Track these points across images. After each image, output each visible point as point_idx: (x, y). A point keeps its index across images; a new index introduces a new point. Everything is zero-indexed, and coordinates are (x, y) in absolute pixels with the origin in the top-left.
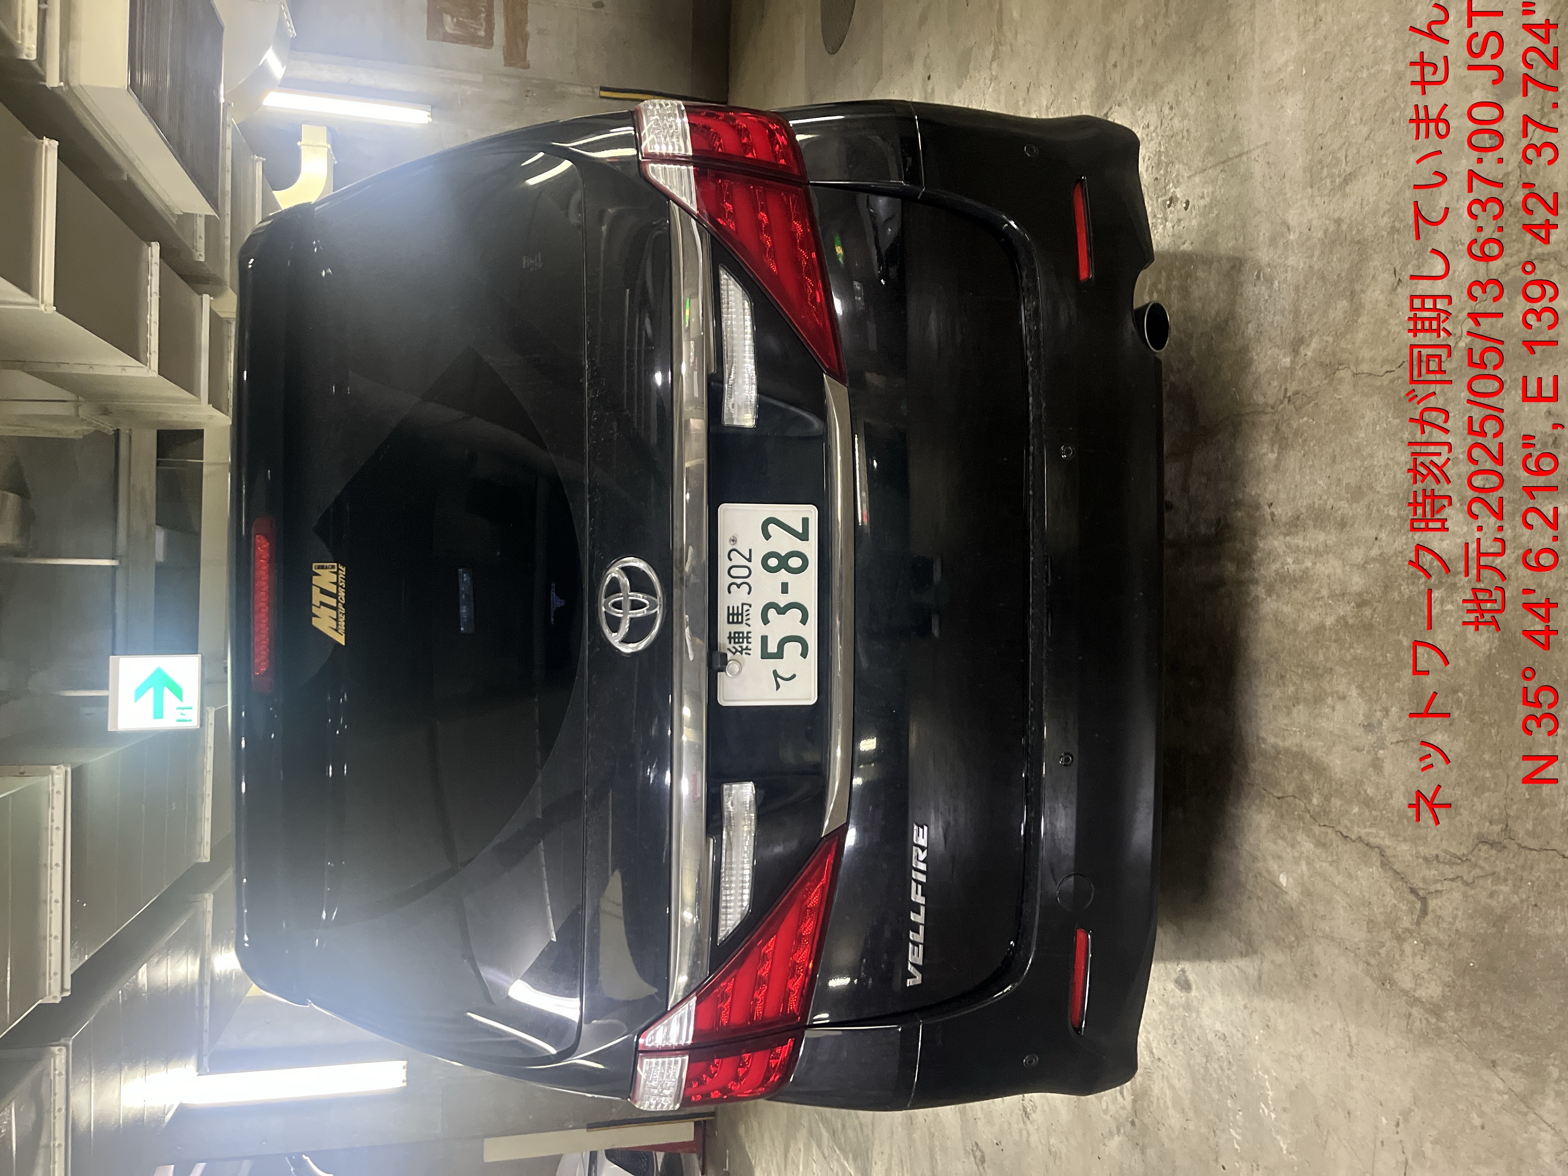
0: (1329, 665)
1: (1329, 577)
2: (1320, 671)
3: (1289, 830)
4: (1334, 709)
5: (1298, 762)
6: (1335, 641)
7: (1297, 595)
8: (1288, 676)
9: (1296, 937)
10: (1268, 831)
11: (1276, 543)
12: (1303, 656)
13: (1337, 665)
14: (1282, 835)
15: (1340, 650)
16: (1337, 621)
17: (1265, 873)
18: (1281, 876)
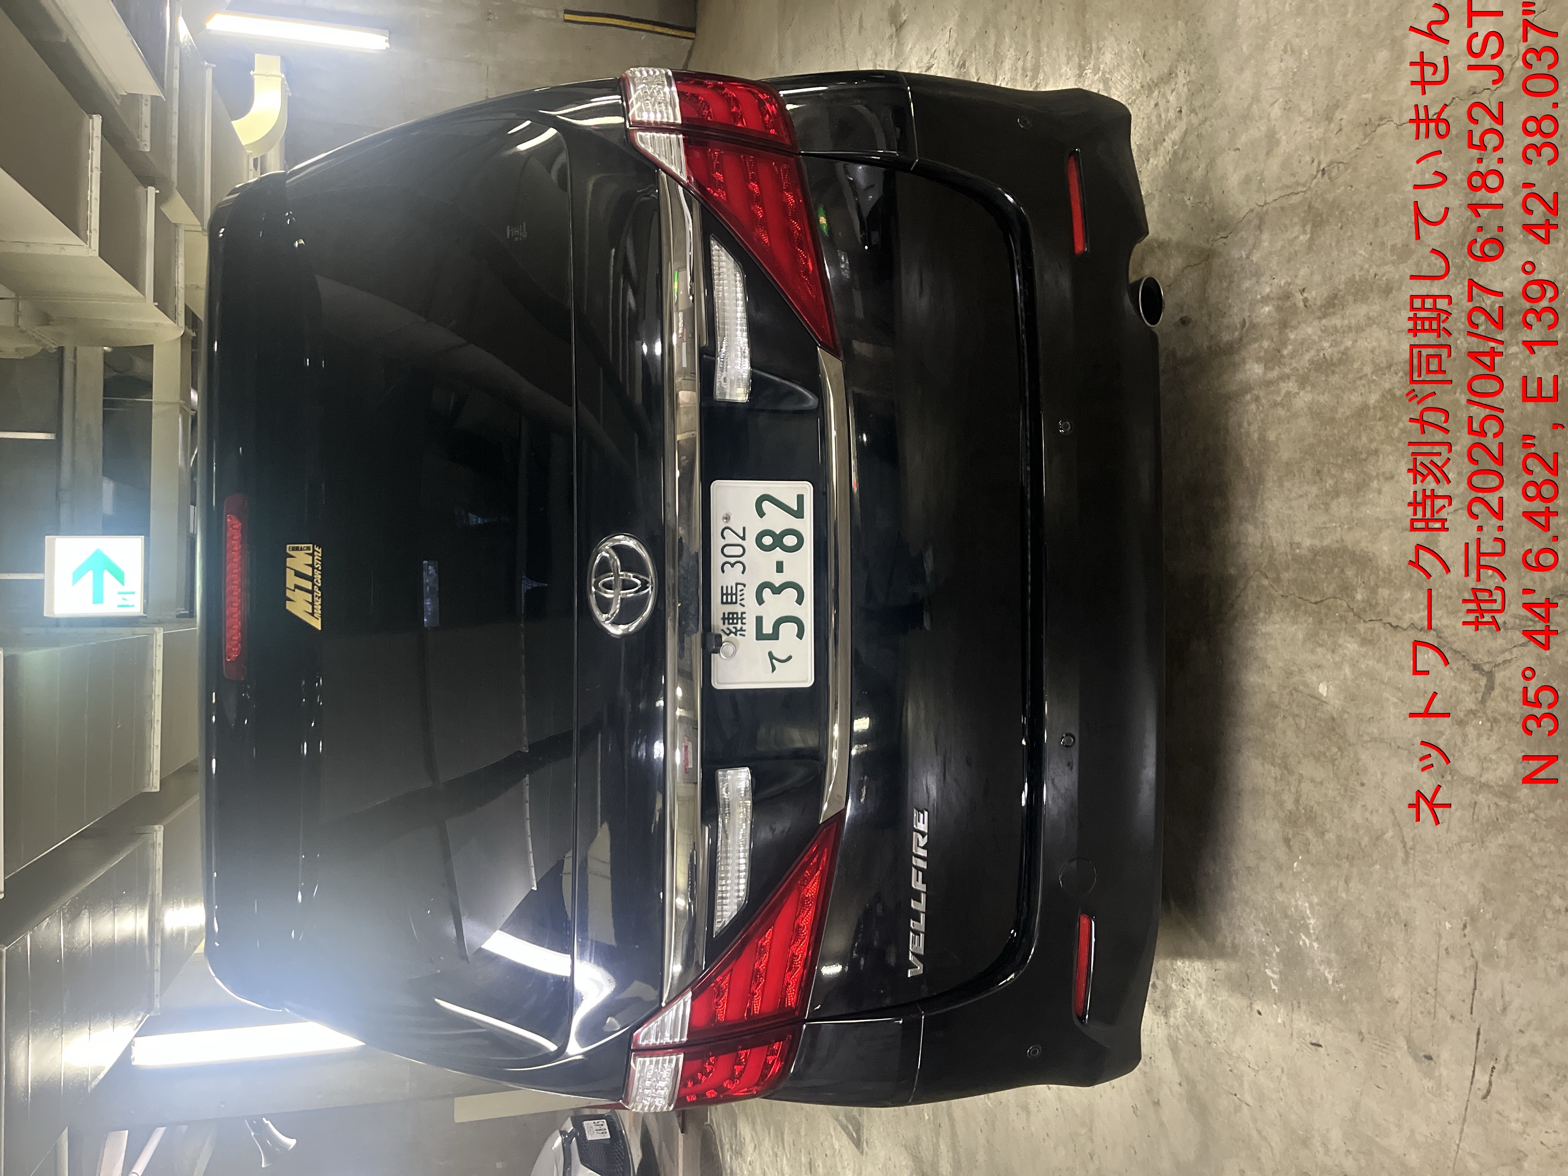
0: (1373, 446)
1: (1372, 351)
2: (1364, 456)
3: (1329, 635)
4: (1380, 492)
5: (1339, 560)
6: (1380, 419)
7: (1335, 379)
8: (1326, 470)
9: (1340, 749)
10: (1304, 641)
11: (1310, 330)
12: (1343, 444)
13: (1382, 444)
14: (1321, 642)
15: (1387, 427)
16: (1383, 396)
17: (1301, 688)
18: (1321, 685)
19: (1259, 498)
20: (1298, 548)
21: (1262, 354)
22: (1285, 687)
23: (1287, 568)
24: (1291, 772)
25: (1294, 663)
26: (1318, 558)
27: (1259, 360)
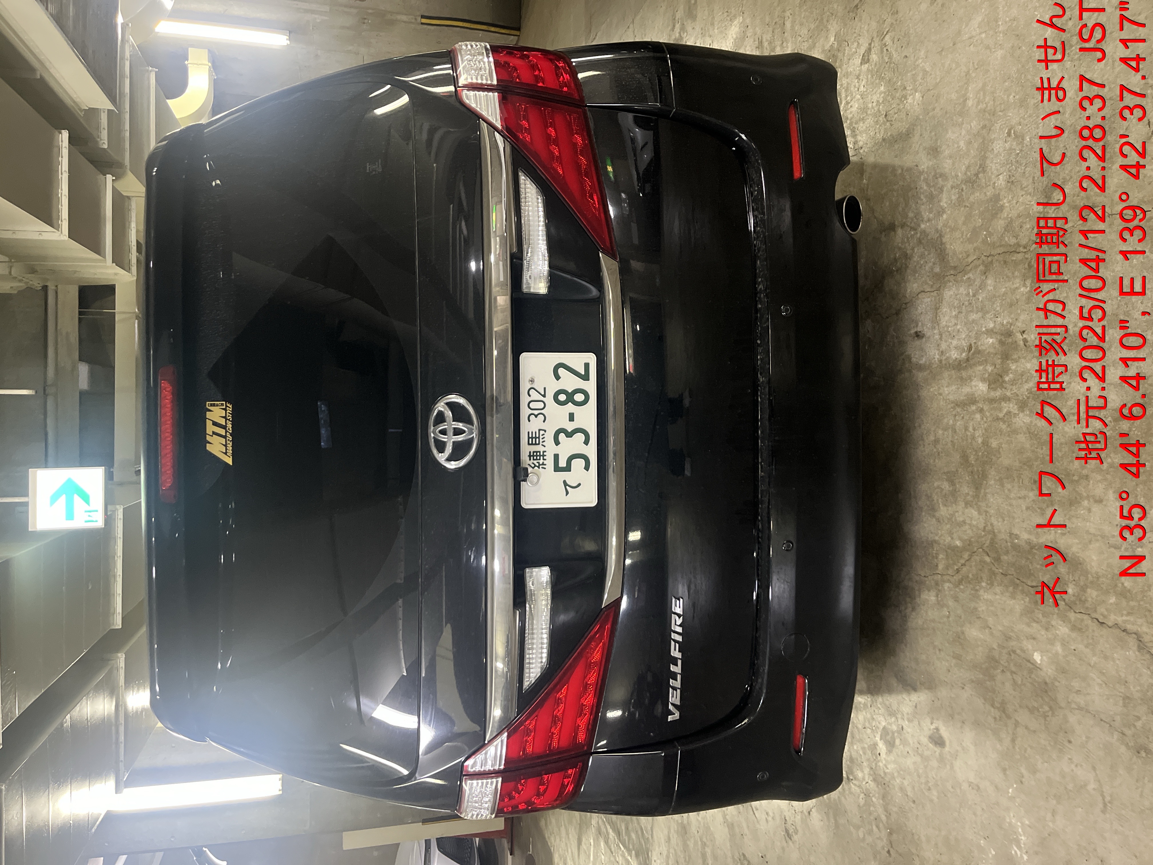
3: (1044, 616)
4: (1090, 510)
9: (1051, 707)
10: (1022, 614)
11: (1028, 365)
14: (1036, 619)
17: (1018, 651)
18: (1035, 654)
19: (983, 491)
20: (1017, 539)
21: (987, 375)
22: (1004, 648)
23: (1007, 553)
24: (1009, 717)
25: (1012, 631)
26: (1035, 551)
27: (983, 380)
